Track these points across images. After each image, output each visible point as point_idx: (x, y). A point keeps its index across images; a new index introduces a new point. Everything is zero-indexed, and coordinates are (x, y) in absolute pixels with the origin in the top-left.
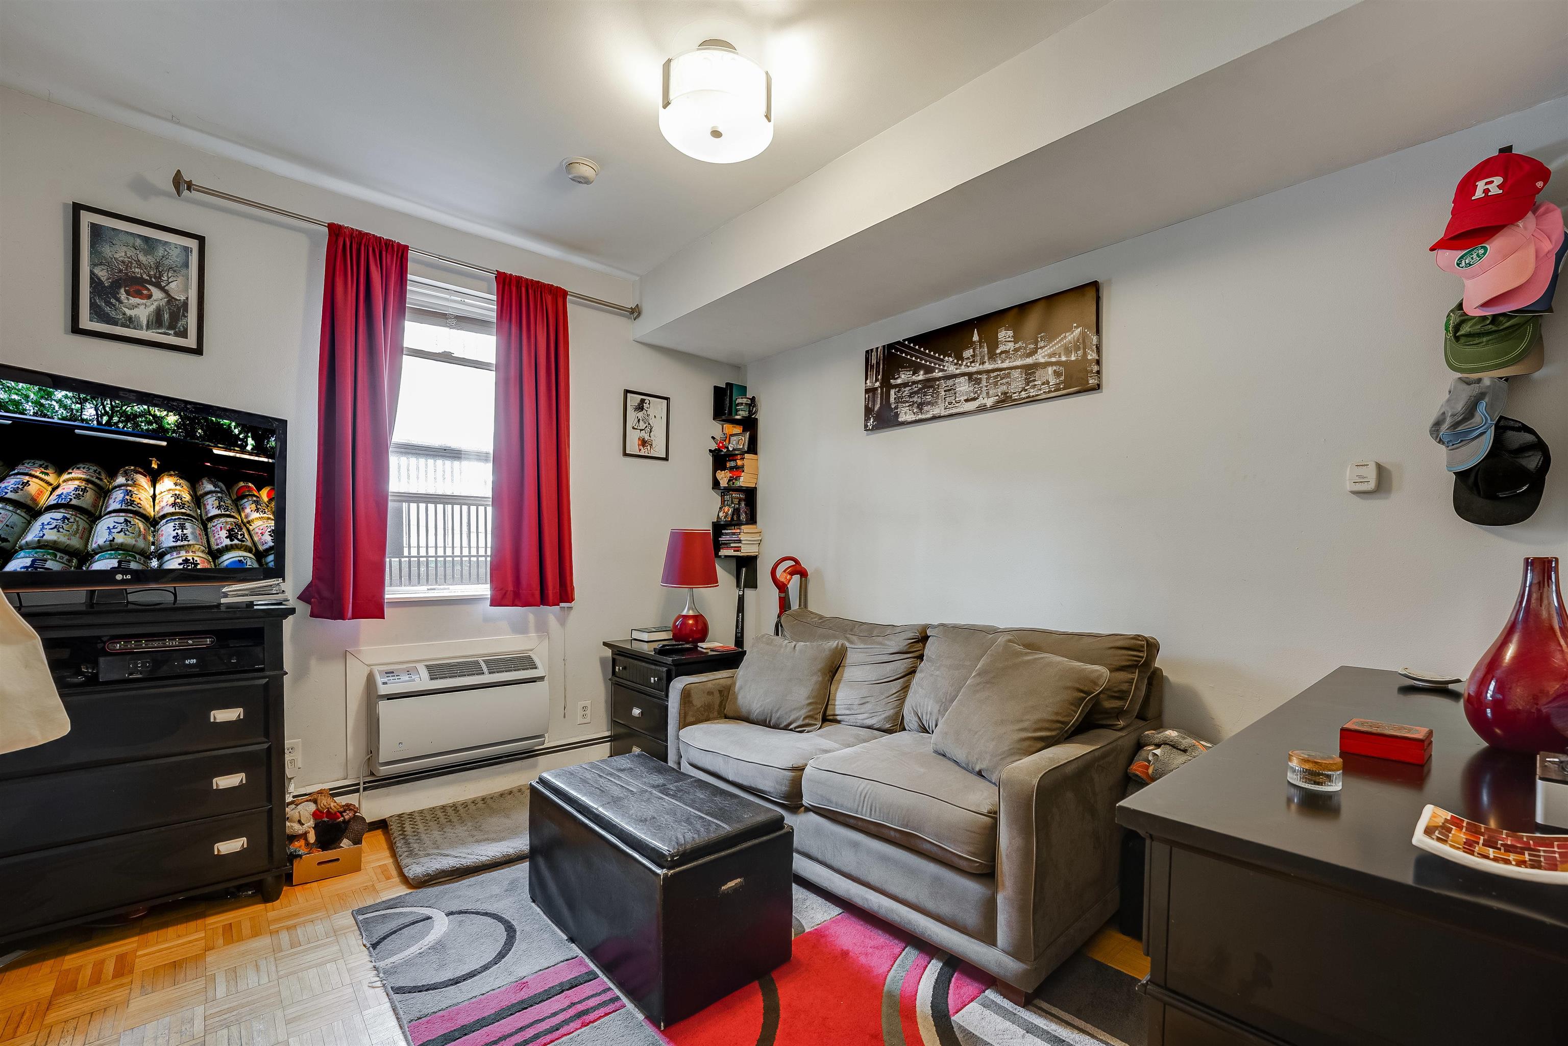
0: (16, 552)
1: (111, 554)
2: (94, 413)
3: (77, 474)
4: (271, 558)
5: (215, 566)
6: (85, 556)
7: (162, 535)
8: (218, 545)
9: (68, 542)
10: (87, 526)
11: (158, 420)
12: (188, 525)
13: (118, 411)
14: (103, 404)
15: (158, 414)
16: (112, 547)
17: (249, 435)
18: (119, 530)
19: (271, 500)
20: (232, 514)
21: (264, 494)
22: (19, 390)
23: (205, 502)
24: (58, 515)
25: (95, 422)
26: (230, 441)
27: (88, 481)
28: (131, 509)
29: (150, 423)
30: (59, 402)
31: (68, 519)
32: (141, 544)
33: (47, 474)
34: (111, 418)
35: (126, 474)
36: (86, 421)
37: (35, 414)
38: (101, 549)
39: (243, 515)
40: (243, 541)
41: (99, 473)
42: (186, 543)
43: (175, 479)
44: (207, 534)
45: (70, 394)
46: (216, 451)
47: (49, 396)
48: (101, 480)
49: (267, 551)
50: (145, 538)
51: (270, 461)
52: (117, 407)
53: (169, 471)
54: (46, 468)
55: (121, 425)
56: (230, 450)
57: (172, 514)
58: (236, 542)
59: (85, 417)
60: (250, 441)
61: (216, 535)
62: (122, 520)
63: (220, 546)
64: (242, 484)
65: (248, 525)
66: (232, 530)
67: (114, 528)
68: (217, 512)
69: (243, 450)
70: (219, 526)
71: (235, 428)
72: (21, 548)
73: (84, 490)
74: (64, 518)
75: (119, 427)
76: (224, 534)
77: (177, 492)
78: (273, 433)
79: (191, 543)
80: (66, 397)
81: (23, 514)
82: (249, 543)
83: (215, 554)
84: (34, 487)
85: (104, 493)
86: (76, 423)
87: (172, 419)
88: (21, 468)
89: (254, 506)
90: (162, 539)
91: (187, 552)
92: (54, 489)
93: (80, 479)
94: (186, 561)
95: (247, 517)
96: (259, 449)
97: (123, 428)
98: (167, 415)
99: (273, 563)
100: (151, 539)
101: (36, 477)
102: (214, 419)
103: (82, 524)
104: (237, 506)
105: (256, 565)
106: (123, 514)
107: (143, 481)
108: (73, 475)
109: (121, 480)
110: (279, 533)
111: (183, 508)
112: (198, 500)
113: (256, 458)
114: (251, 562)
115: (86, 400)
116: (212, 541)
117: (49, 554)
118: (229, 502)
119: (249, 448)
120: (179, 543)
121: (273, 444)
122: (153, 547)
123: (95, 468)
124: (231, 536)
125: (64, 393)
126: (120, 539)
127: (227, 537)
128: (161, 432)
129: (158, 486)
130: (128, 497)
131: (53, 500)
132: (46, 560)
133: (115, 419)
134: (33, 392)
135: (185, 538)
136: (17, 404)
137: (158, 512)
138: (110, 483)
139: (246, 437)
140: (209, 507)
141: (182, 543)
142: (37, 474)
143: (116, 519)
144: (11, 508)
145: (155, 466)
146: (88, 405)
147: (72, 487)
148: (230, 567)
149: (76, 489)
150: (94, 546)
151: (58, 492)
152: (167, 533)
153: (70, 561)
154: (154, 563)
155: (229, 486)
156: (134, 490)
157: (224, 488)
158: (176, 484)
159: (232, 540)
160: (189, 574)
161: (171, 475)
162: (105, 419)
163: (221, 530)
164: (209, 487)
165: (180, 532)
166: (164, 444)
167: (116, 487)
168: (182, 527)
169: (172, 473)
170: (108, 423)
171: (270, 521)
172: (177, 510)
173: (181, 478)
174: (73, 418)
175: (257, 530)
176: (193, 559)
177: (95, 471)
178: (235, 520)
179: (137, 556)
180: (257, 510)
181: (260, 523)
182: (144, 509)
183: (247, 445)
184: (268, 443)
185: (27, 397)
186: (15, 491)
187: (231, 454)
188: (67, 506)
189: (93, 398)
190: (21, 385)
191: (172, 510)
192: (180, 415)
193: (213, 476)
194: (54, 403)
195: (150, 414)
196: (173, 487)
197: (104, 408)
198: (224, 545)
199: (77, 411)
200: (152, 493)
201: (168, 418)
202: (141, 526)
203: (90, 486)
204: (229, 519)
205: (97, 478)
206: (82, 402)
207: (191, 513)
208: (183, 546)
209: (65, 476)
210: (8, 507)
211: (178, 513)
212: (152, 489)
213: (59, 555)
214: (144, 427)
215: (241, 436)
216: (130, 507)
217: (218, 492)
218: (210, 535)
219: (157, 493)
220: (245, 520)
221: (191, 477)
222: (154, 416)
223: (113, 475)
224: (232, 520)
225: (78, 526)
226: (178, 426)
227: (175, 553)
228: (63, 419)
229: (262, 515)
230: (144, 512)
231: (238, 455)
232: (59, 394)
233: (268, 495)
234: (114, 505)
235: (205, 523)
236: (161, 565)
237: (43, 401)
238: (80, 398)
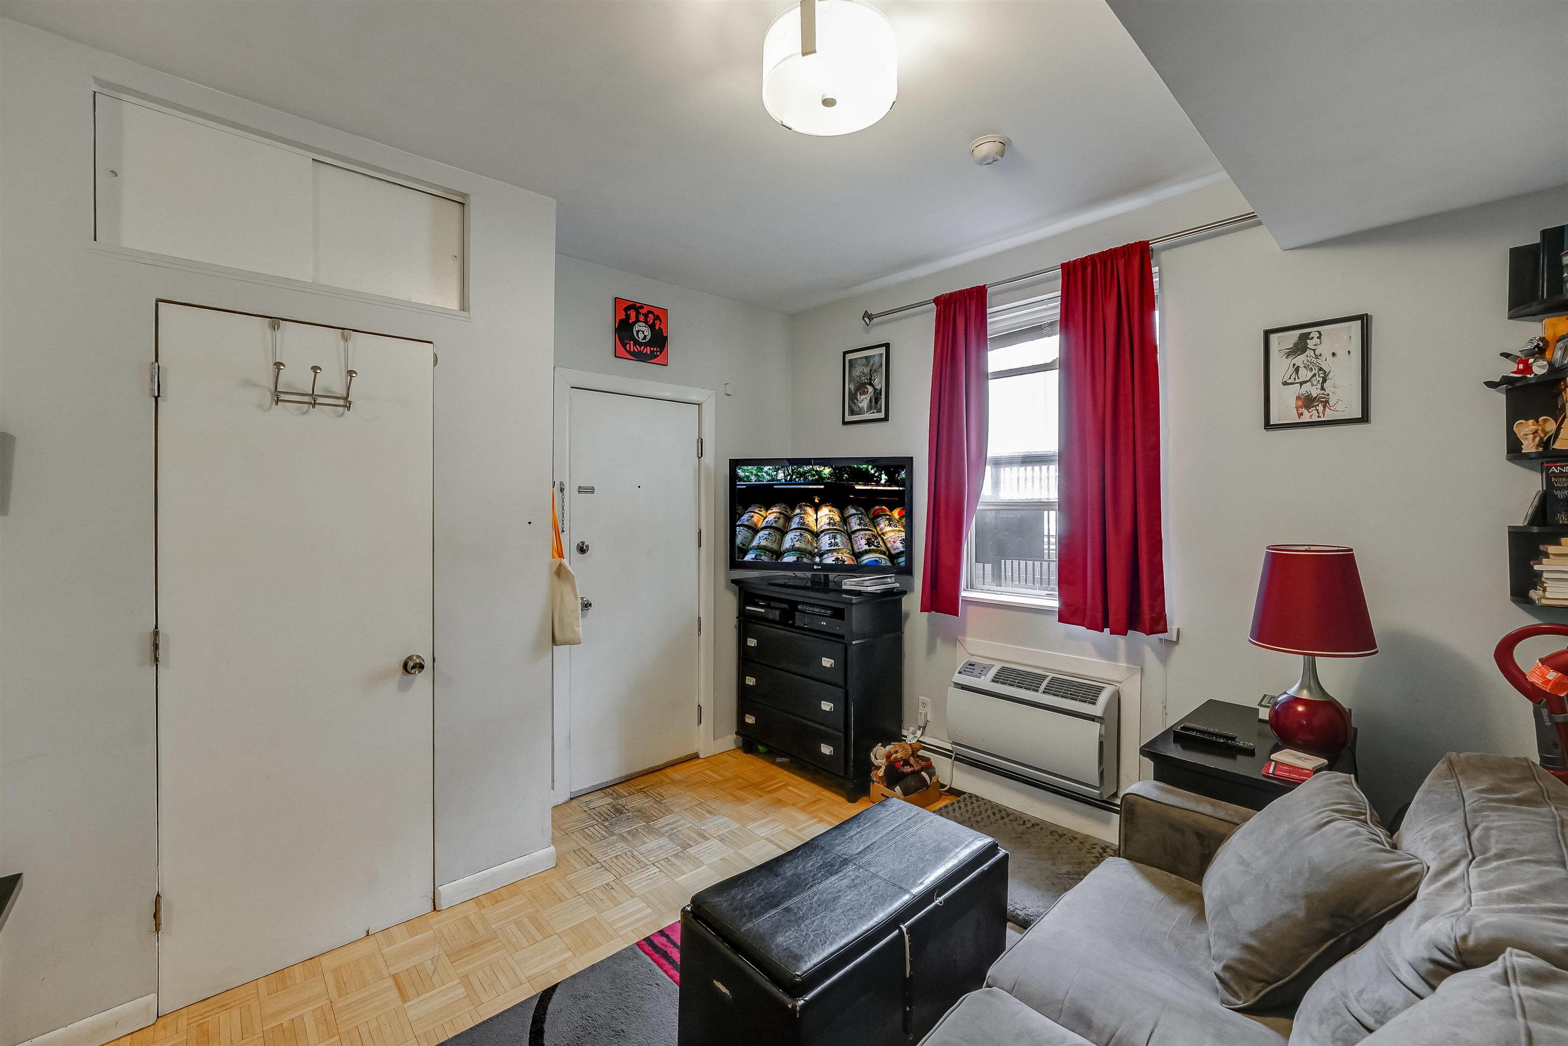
0: (749, 551)
1: (793, 553)
2: (783, 475)
3: (775, 509)
4: (902, 559)
5: (857, 563)
6: (779, 554)
7: (822, 543)
8: (859, 549)
9: (771, 546)
10: (780, 538)
11: (819, 473)
12: (838, 536)
13: (796, 472)
14: (787, 469)
15: (818, 469)
16: (793, 549)
17: (883, 472)
18: (797, 540)
19: (901, 518)
20: (870, 528)
21: (896, 514)
22: (749, 470)
23: (850, 521)
24: (767, 532)
25: (784, 480)
26: (867, 478)
27: (780, 513)
28: (804, 528)
29: (814, 476)
30: (766, 472)
31: (771, 534)
32: (809, 548)
33: (761, 511)
34: (792, 476)
35: (800, 507)
36: (779, 480)
37: (756, 481)
38: (788, 550)
39: (878, 529)
40: (879, 547)
41: (786, 508)
42: (837, 548)
43: (830, 508)
44: (851, 542)
45: (771, 467)
46: (857, 487)
47: (762, 469)
48: (787, 512)
49: (899, 554)
50: (812, 545)
51: (901, 489)
52: (795, 469)
53: (826, 504)
54: (761, 508)
55: (797, 480)
56: (868, 485)
57: (828, 530)
58: (873, 547)
59: (778, 478)
60: (884, 477)
61: (858, 542)
62: (798, 534)
63: (861, 550)
64: (877, 507)
65: (882, 536)
66: (870, 539)
67: (794, 538)
68: (859, 527)
69: (878, 483)
70: (860, 537)
71: (871, 470)
72: (751, 549)
73: (779, 518)
74: (770, 533)
75: (796, 481)
76: (864, 542)
77: (831, 516)
78: (903, 468)
79: (840, 547)
80: (769, 469)
81: (751, 532)
82: (883, 548)
83: (857, 555)
84: (756, 518)
85: (788, 519)
86: (774, 482)
87: (827, 471)
88: (750, 509)
89: (887, 522)
90: (822, 545)
91: (838, 553)
92: (765, 519)
93: (776, 512)
94: (837, 559)
95: (881, 530)
96: (891, 481)
97: (798, 481)
98: (824, 469)
99: (904, 563)
100: (815, 545)
101: (757, 513)
102: (855, 466)
103: (778, 537)
104: (874, 523)
105: (889, 564)
106: (799, 531)
107: (810, 511)
108: (773, 510)
109: (797, 511)
110: (908, 541)
111: (835, 525)
112: (845, 520)
113: (889, 488)
114: (885, 561)
115: (779, 469)
116: (855, 547)
117: (763, 552)
118: (868, 520)
119: (883, 482)
120: (832, 548)
121: (904, 476)
122: (816, 550)
123: (784, 506)
124: (869, 543)
125: (768, 467)
126: (797, 545)
127: (866, 544)
128: (820, 480)
129: (819, 513)
130: (801, 521)
131: (764, 525)
132: (761, 555)
133: (794, 477)
134: (753, 469)
135: (836, 544)
136: (748, 477)
137: (819, 529)
138: (792, 513)
139: (881, 474)
140: (853, 524)
141: (834, 548)
142: (757, 511)
143: (795, 533)
144: (746, 529)
145: (817, 501)
146: (780, 471)
147: (773, 517)
148: (868, 564)
149: (775, 518)
150: (784, 548)
151: (766, 520)
152: (825, 542)
153: (772, 556)
154: (817, 559)
155: (867, 510)
156: (805, 516)
157: (863, 511)
158: (830, 511)
159: (869, 546)
160: (839, 567)
161: (827, 506)
162: (789, 477)
163: (861, 539)
164: (853, 511)
165: (833, 541)
166: (823, 487)
167: (795, 515)
168: (835, 538)
169: (828, 504)
170: (791, 480)
171: (901, 533)
172: (831, 527)
173: (834, 507)
174: (773, 480)
175: (890, 539)
176: (842, 558)
177: (784, 507)
178: (872, 533)
179: (807, 555)
180: (890, 525)
181: (892, 534)
182: (811, 527)
183: (881, 479)
184: (898, 476)
185: (752, 473)
186: (748, 520)
187: (869, 488)
188: (770, 527)
189: (782, 467)
190: (749, 467)
191: (828, 527)
192: (832, 467)
193: (855, 503)
194: (764, 473)
195: (814, 470)
196: (828, 513)
197: (788, 471)
198: (863, 549)
199: (775, 476)
200: (815, 518)
201: (825, 471)
202: (809, 537)
203: (782, 516)
204: (867, 532)
205: (785, 511)
206: (777, 470)
207: (840, 528)
208: (835, 550)
209: (770, 511)
210: (745, 529)
211: (832, 529)
212: (815, 515)
213: (767, 553)
214: (810, 478)
215: (876, 474)
216: (803, 527)
217: (859, 514)
218: (854, 543)
219: (818, 517)
220: (880, 533)
221: (840, 504)
222: (816, 471)
223: (793, 509)
224: (870, 532)
225: (776, 538)
226: (831, 474)
227: (830, 554)
228: (768, 481)
229: (894, 528)
230: (811, 529)
231: (874, 488)
232: (766, 469)
233: (899, 513)
234: (794, 526)
235: (850, 535)
236: (821, 561)
237: (759, 474)
238: (776, 468)
